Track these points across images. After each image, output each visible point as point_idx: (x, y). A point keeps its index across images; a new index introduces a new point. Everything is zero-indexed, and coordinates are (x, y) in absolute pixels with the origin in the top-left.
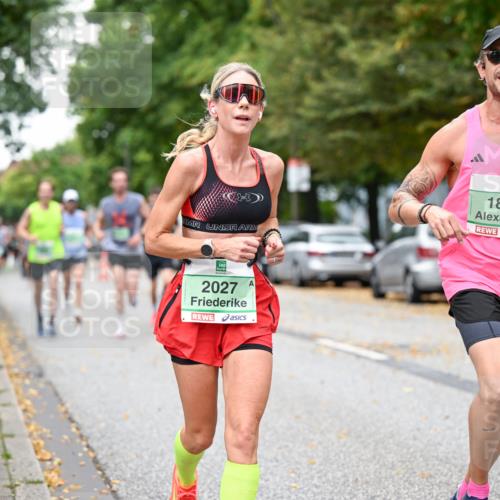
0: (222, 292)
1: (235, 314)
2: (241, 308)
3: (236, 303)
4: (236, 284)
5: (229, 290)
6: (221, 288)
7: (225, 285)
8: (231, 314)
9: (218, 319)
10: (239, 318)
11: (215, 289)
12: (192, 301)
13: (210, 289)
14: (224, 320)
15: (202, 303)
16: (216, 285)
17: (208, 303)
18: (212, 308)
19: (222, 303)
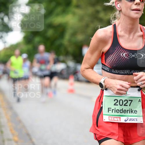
0: (125, 105)
1: (131, 118)
2: (134, 114)
3: (132, 112)
4: (132, 101)
5: (128, 104)
6: (124, 103)
7: (126, 102)
8: (129, 118)
9: (123, 120)
10: (134, 120)
11: (121, 104)
12: (109, 110)
13: (118, 103)
14: (125, 121)
15: (114, 111)
16: (121, 101)
17: (117, 111)
18: (119, 114)
19: (125, 111)
